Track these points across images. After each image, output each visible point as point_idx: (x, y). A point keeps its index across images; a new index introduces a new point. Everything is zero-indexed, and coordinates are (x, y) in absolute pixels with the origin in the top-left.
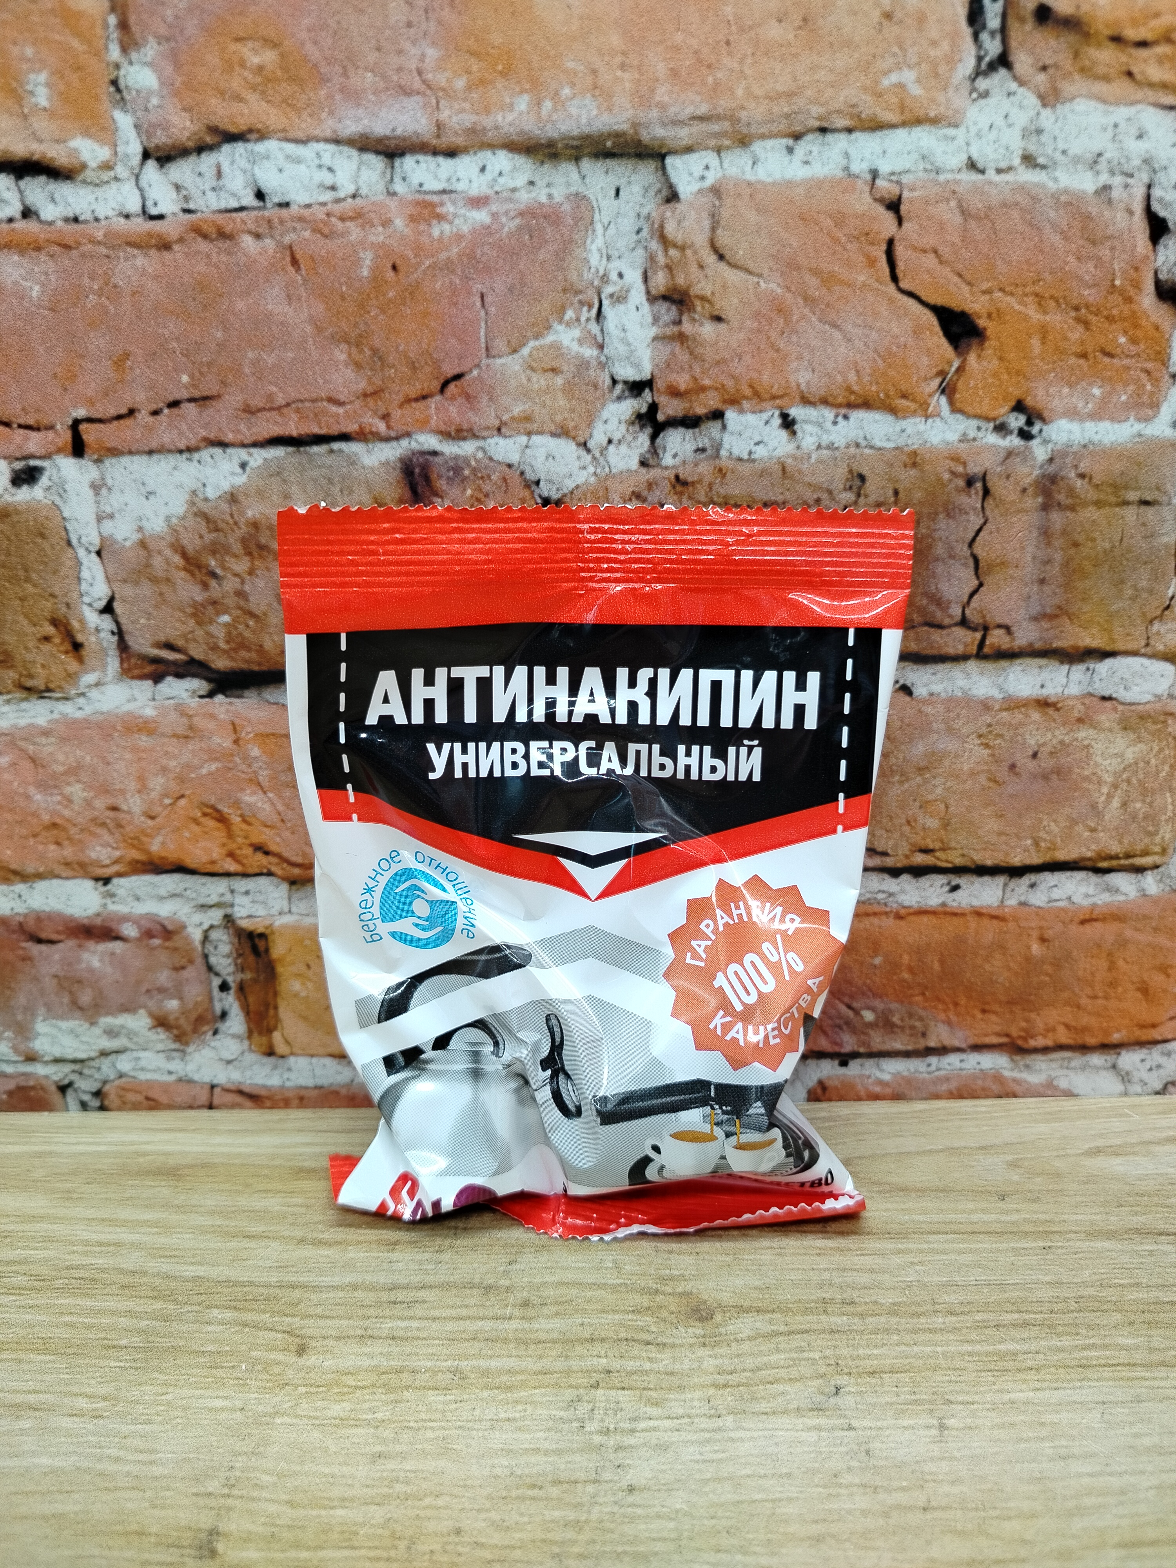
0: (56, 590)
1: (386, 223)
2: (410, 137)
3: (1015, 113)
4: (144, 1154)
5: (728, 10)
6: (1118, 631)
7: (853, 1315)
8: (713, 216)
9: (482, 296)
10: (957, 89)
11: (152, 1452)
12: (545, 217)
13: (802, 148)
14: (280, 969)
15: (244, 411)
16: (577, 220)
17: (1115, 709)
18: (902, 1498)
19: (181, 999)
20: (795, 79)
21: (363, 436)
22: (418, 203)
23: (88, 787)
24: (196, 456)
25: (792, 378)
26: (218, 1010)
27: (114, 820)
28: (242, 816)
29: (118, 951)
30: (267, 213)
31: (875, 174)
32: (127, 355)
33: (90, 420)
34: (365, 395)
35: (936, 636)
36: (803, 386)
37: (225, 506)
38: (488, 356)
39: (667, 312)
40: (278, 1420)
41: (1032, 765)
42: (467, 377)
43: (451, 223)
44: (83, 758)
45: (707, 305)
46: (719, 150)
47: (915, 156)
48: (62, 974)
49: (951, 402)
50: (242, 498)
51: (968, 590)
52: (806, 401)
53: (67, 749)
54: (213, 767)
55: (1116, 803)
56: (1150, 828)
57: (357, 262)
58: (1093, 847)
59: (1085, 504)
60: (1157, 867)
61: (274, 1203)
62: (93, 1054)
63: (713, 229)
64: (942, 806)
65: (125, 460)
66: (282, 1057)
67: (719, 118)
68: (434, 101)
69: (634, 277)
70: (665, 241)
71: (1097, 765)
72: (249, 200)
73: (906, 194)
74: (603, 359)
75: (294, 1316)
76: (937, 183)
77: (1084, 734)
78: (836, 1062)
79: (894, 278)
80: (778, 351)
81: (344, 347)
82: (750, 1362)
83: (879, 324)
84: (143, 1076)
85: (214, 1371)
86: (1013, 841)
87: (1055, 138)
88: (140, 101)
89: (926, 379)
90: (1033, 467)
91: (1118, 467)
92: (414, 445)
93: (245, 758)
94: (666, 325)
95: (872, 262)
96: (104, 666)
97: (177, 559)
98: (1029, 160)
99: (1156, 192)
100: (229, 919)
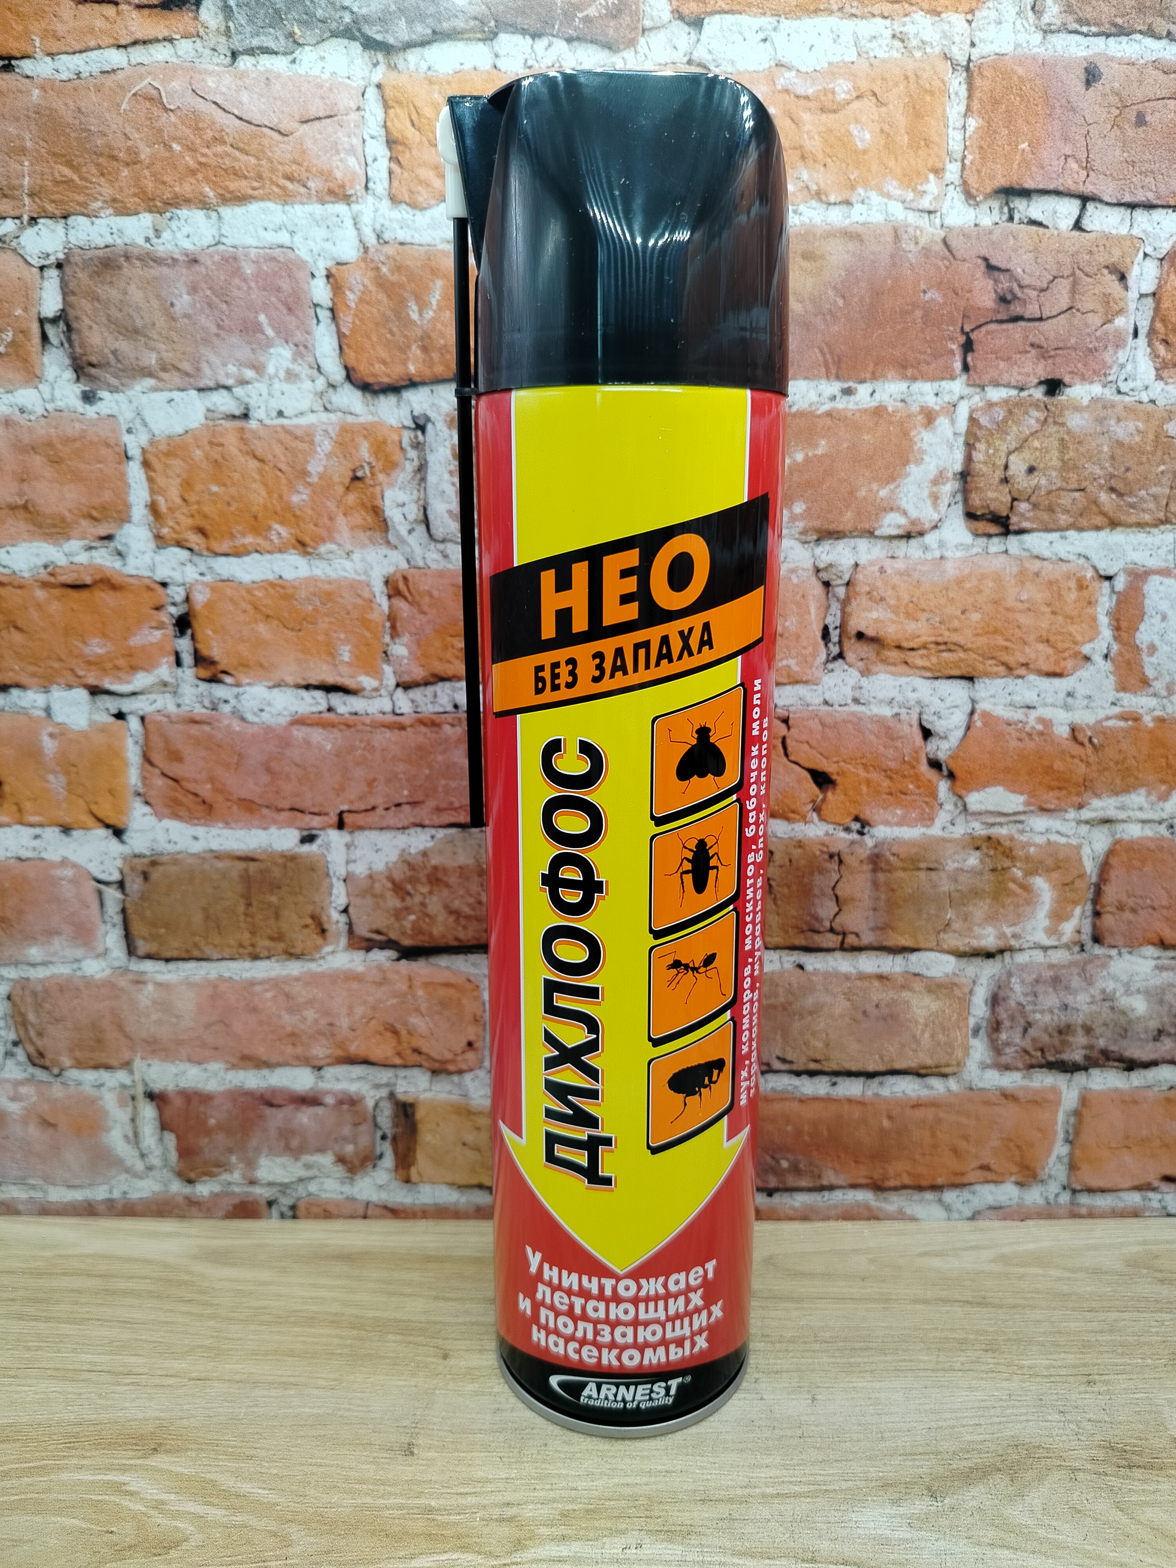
0: (317, 899)
3: (847, 679)
6: (920, 937)
10: (817, 668)
11: (369, 1406)
14: (420, 1127)
15: (435, 810)
17: (922, 981)
19: (355, 1144)
23: (317, 1011)
24: (407, 831)
26: (378, 1153)
27: (330, 1031)
28: (408, 1031)
29: (320, 1113)
30: (459, 715)
31: (777, 705)
32: (375, 780)
33: (349, 811)
35: (816, 937)
37: (420, 858)
41: (876, 1012)
44: (317, 994)
47: (796, 698)
48: (282, 1127)
49: (819, 816)
50: (430, 854)
51: (833, 913)
53: (308, 989)
54: (395, 1001)
55: (927, 1035)
56: (949, 1051)
58: (916, 1061)
59: (897, 869)
60: (955, 1074)
62: (294, 1180)
64: (824, 1034)
65: (367, 833)
66: (415, 1184)
71: (914, 1012)
72: (450, 708)
73: (792, 715)
75: (438, 1338)
76: (808, 711)
77: (905, 995)
78: (765, 1194)
79: (787, 755)
83: (780, 777)
84: (324, 1195)
85: (396, 1367)
86: (868, 1057)
87: (869, 691)
88: (397, 661)
89: (805, 804)
90: (866, 850)
91: (913, 850)
93: (414, 997)
95: (776, 747)
96: (338, 943)
97: (389, 885)
98: (856, 701)
99: (924, 717)
100: (392, 1095)
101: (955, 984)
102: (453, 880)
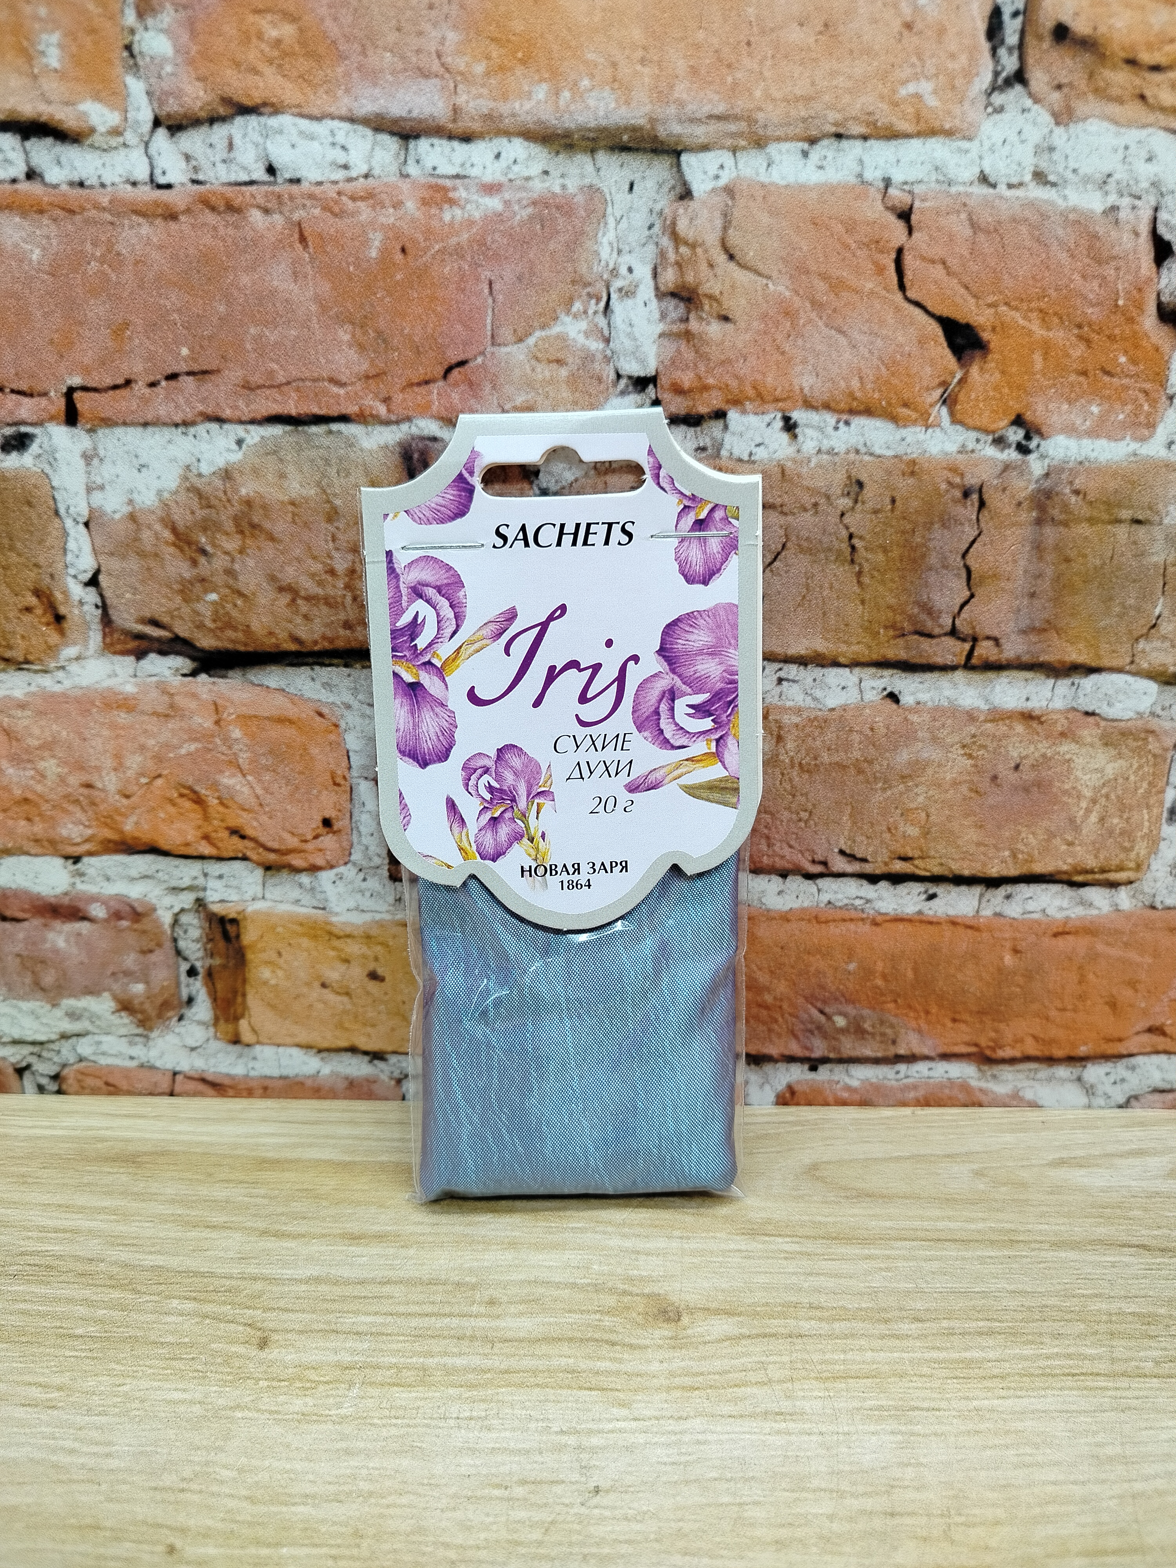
0: (41, 560)
1: (398, 205)
2: (426, 120)
3: (1028, 129)
4: (103, 1140)
5: (751, 10)
6: (1104, 647)
7: (820, 1319)
8: (726, 215)
9: (490, 284)
10: (973, 103)
11: (110, 1444)
12: (558, 208)
13: (817, 153)
14: (250, 956)
15: (243, 387)
16: (590, 212)
17: (1097, 725)
18: (869, 1504)
19: (147, 983)
20: (813, 84)
21: (363, 418)
22: (431, 187)
23: (63, 763)
24: (192, 430)
25: (796, 382)
26: (185, 996)
27: (88, 797)
28: (219, 798)
29: (84, 932)
30: (277, 189)
31: (887, 182)
32: (126, 325)
33: (85, 389)
34: (368, 377)
35: (925, 644)
36: (806, 390)
37: (218, 483)
38: (493, 344)
39: (675, 309)
40: (240, 1415)
41: (1013, 777)
42: (471, 364)
43: (463, 208)
44: (59, 732)
45: (715, 305)
46: (734, 150)
47: (928, 167)
48: (25, 953)
49: (952, 414)
50: (236, 475)
51: (959, 601)
52: (809, 405)
53: (43, 723)
54: (193, 747)
55: (1094, 818)
56: (1126, 844)
57: (366, 243)
58: (1070, 861)
59: (1078, 520)
60: (1131, 882)
61: (237, 1193)
62: (54, 1037)
63: (725, 229)
64: (923, 815)
65: (119, 431)
66: (248, 1045)
67: (736, 118)
68: (452, 85)
69: (644, 272)
70: (675, 237)
71: (1077, 779)
72: (260, 174)
73: (917, 204)
74: (609, 353)
75: (255, 1308)
76: (948, 194)
77: (1066, 748)
78: (806, 1067)
79: (902, 287)
80: (783, 353)
81: (348, 327)
82: (718, 1364)
83: (884, 332)
84: (103, 1061)
85: (174, 1363)
86: (991, 852)
87: (1067, 157)
88: (152, 67)
89: (928, 389)
90: (1029, 481)
91: (1112, 485)
92: (414, 430)
93: (226, 740)
94: (673, 322)
95: (880, 270)
96: (86, 640)
97: (167, 534)
98: (1039, 177)
99: (1163, 216)
100: (200, 903)
101: (1152, 732)
102: (280, 526)
